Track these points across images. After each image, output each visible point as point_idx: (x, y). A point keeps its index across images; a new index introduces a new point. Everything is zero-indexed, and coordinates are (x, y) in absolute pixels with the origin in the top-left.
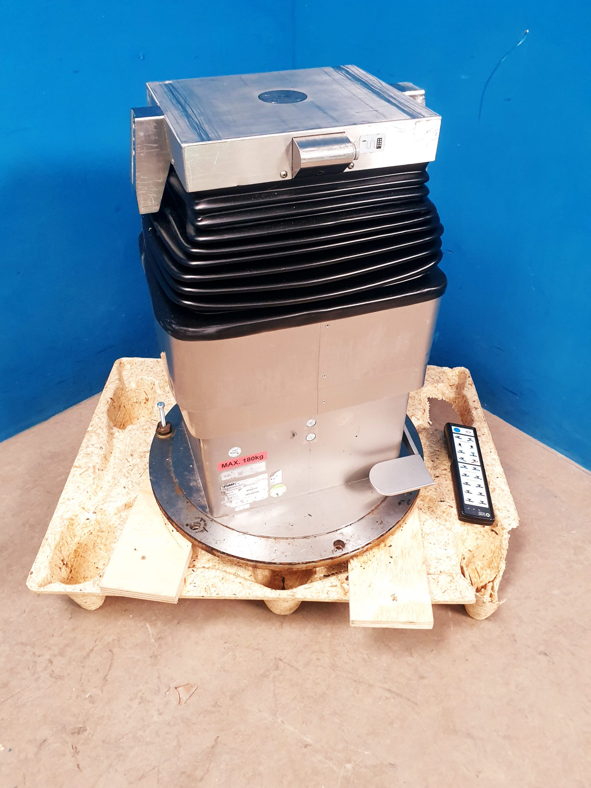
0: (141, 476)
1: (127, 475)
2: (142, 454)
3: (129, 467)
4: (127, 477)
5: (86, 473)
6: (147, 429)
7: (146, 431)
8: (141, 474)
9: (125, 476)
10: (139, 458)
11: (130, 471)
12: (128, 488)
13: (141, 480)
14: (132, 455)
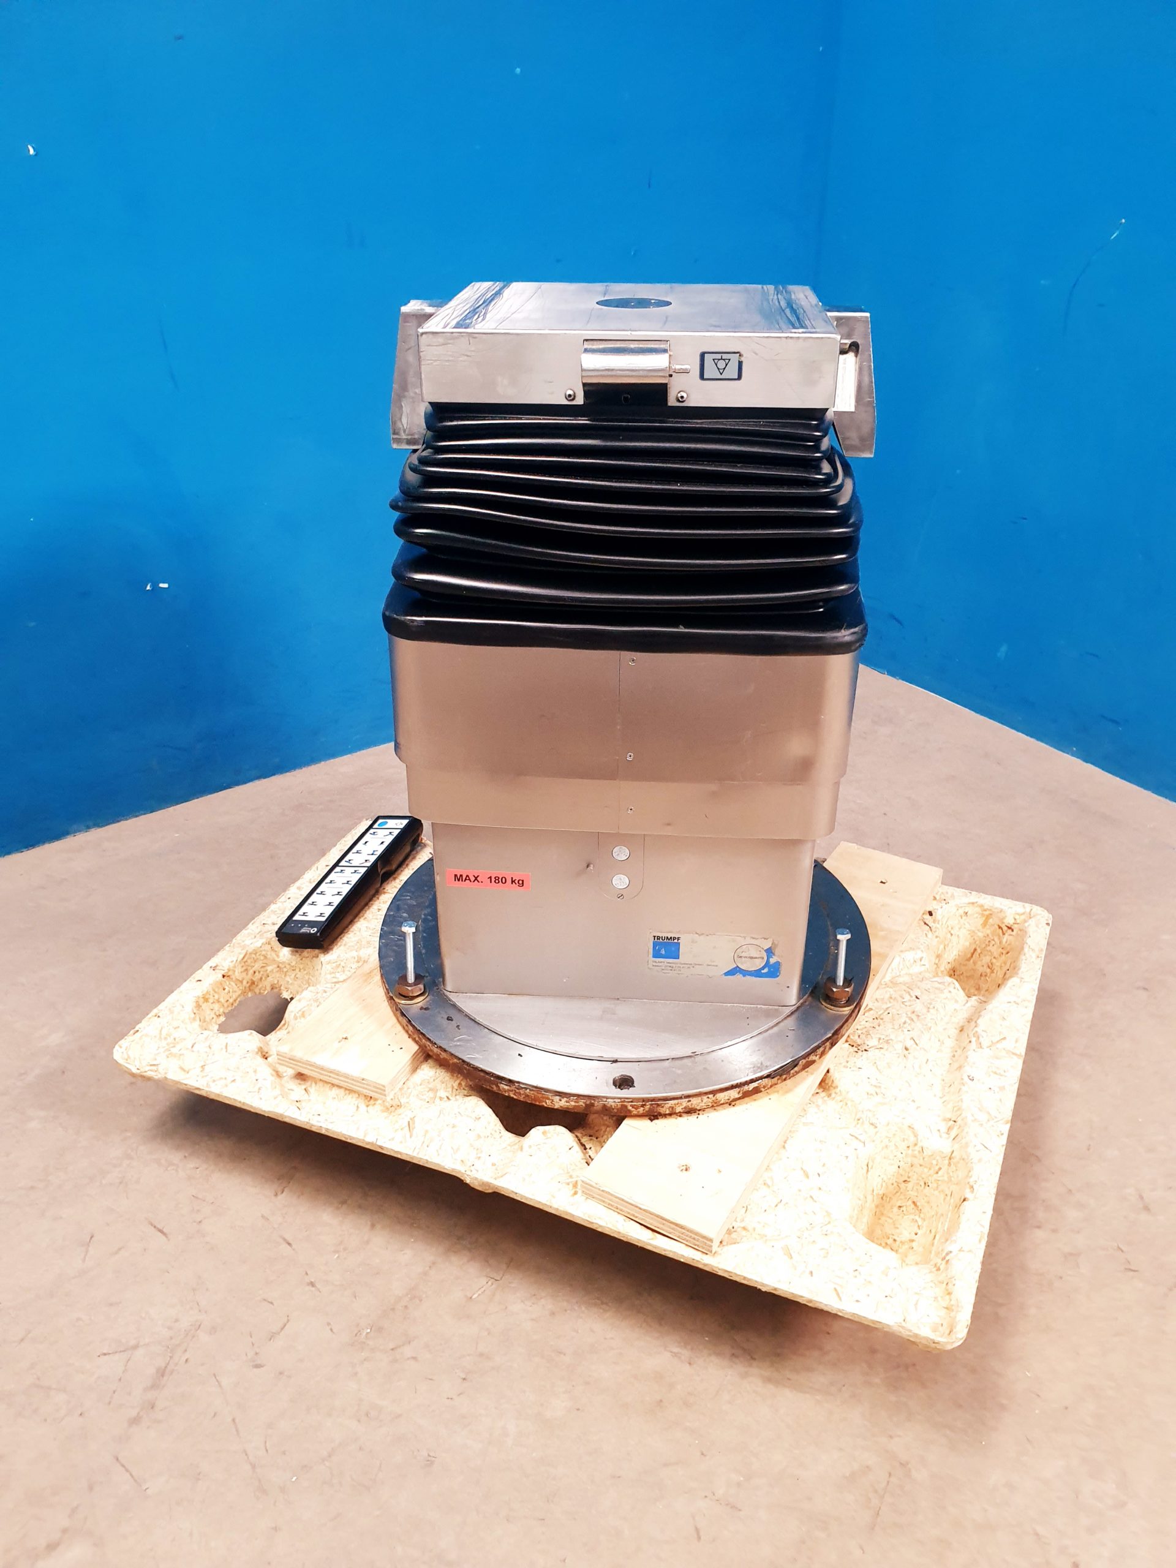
0: (887, 1008)
1: (914, 1017)
2: (885, 1046)
3: (910, 1029)
4: (913, 1012)
5: (995, 1040)
6: (874, 1094)
7: (878, 1090)
8: (887, 1013)
9: (918, 1016)
10: (891, 1040)
11: (909, 1021)
12: (911, 997)
13: (888, 1002)
14: (906, 1049)
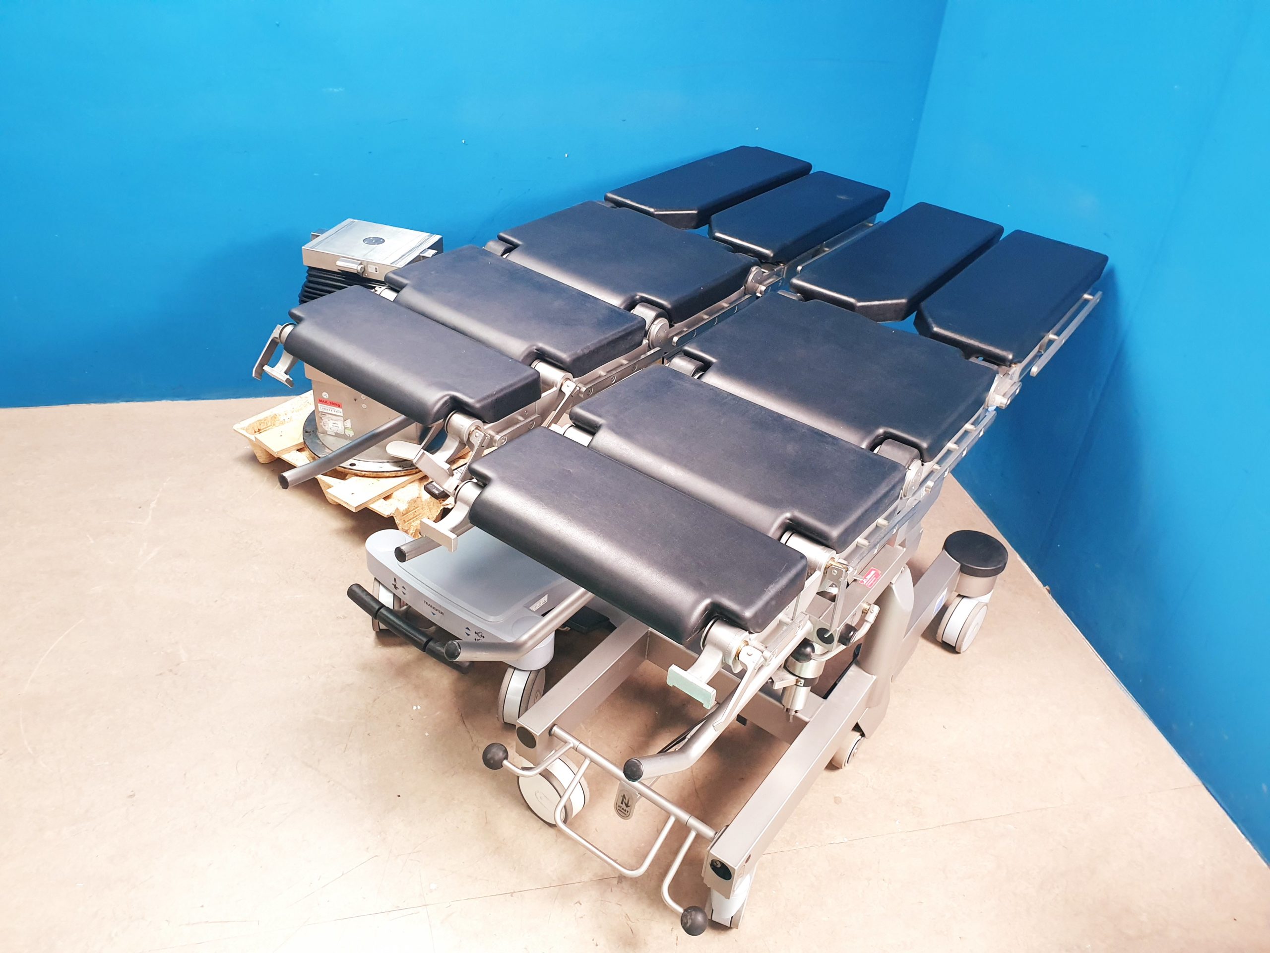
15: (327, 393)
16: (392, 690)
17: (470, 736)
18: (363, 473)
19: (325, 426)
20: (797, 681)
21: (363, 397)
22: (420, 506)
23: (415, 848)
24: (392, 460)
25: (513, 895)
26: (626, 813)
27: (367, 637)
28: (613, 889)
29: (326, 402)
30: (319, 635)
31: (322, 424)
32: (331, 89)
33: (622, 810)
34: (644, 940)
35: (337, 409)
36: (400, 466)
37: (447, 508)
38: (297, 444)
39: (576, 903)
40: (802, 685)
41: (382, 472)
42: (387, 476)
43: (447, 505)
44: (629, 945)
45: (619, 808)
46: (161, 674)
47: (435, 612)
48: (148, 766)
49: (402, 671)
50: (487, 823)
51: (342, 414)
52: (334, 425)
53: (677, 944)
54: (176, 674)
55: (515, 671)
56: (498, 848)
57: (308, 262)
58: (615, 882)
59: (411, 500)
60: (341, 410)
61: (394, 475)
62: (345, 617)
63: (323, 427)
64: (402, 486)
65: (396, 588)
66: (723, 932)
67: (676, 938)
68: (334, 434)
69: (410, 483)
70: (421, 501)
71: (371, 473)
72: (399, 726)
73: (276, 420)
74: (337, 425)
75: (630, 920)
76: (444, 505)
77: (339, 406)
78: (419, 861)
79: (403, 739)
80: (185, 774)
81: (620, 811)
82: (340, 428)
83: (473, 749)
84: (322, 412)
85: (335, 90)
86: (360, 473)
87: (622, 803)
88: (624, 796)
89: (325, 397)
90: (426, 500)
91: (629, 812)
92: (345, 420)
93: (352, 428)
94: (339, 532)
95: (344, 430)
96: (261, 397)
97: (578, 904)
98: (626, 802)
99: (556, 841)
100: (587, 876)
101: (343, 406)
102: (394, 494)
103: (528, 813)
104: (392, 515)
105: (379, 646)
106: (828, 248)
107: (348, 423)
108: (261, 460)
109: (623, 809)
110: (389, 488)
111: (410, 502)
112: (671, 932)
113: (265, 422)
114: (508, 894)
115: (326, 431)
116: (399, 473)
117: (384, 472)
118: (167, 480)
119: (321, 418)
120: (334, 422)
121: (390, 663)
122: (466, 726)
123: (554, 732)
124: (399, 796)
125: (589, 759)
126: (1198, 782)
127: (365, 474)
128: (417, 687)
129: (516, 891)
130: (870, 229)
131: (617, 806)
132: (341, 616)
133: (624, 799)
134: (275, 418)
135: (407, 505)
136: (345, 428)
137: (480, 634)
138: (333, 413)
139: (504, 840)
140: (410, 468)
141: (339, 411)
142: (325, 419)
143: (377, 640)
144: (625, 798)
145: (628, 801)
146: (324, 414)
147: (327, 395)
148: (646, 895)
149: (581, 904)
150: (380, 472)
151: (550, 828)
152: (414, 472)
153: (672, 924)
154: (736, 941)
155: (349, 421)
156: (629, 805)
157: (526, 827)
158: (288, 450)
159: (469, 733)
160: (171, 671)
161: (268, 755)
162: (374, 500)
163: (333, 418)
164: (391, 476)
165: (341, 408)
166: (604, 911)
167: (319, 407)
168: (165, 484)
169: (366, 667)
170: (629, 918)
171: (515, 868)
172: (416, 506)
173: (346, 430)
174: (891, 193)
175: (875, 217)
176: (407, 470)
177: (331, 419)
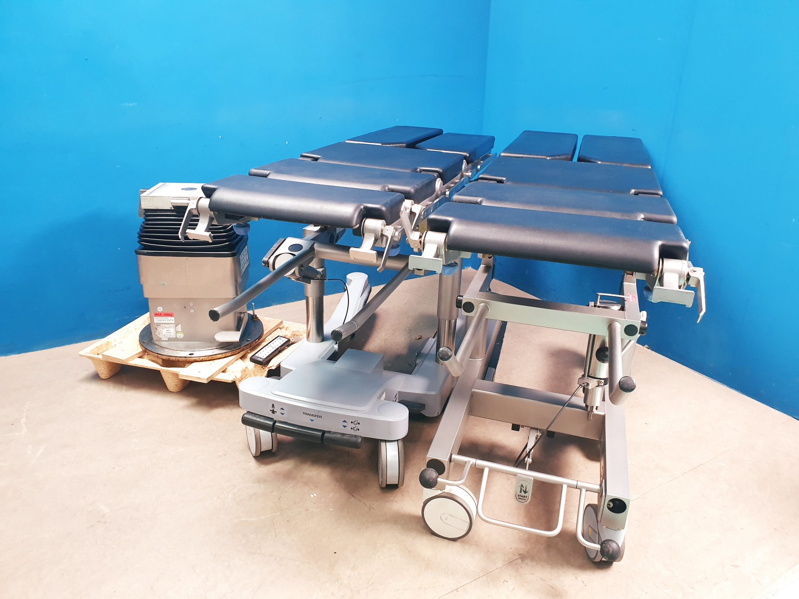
15: (161, 307)
16: (288, 489)
17: (363, 502)
18: (201, 358)
19: (160, 334)
20: (599, 382)
21: (191, 304)
22: (248, 374)
23: (368, 584)
24: (219, 346)
25: (458, 590)
26: (525, 498)
27: (249, 462)
28: (521, 566)
29: (161, 314)
30: (211, 469)
31: (157, 333)
32: (127, 104)
33: (522, 498)
34: (564, 590)
35: (170, 318)
36: (227, 349)
37: (272, 369)
38: (137, 353)
39: (504, 582)
40: (603, 384)
41: (215, 355)
42: (219, 357)
43: (271, 367)
44: (556, 596)
45: (519, 497)
46: (91, 526)
47: (312, 418)
48: (115, 592)
49: (288, 476)
50: (409, 552)
51: (173, 322)
52: (167, 332)
53: (585, 585)
54: (105, 523)
55: (387, 443)
56: (427, 565)
57: (146, 205)
58: (520, 561)
59: (243, 370)
60: (173, 318)
61: (224, 356)
62: (225, 455)
63: (158, 335)
64: (231, 363)
65: (273, 412)
66: (608, 569)
67: (582, 582)
68: (167, 339)
69: (236, 361)
70: (249, 371)
71: (207, 357)
72: (307, 510)
73: (109, 346)
74: (170, 332)
75: (546, 581)
76: (269, 368)
77: (171, 315)
78: (377, 590)
79: (316, 517)
80: (152, 588)
81: (520, 498)
82: (173, 333)
83: (370, 509)
84: (157, 323)
85: (130, 105)
86: (199, 359)
87: (521, 492)
88: (522, 486)
89: (160, 311)
90: (251, 369)
91: (527, 497)
92: (177, 326)
93: (182, 331)
94: (188, 407)
95: (176, 334)
96: (80, 342)
97: (505, 582)
98: (524, 490)
99: (464, 548)
100: (500, 564)
101: (174, 315)
102: (227, 368)
103: (434, 538)
104: (234, 380)
105: (262, 466)
106: (482, 161)
107: (179, 328)
108: (103, 376)
109: (522, 496)
110: (225, 364)
111: (242, 372)
112: (576, 579)
113: (101, 348)
114: (454, 591)
115: (161, 338)
116: (228, 355)
117: (216, 355)
118: (28, 403)
119: (157, 328)
120: (167, 329)
121: (276, 474)
122: (356, 498)
123: (454, 458)
124: (335, 553)
125: (488, 468)
126: (791, 418)
127: (203, 359)
128: (306, 483)
129: (458, 587)
130: (491, 157)
131: (517, 495)
132: (222, 455)
133: (522, 488)
134: (108, 344)
135: (241, 373)
136: (177, 332)
137: (356, 423)
138: (166, 322)
139: (428, 558)
140: (234, 349)
141: (171, 320)
142: (159, 329)
143: (258, 463)
144: (523, 486)
145: (526, 488)
146: (159, 325)
147: (162, 309)
148: (545, 563)
149: (507, 582)
150: (214, 355)
151: (455, 542)
152: (238, 352)
153: (573, 574)
154: (619, 572)
155: (180, 326)
156: (527, 491)
157: (439, 546)
158: (132, 358)
159: (361, 501)
160: (99, 522)
161: (215, 555)
162: (217, 373)
163: (166, 327)
164: (222, 357)
165: (173, 317)
166: (525, 581)
167: (155, 319)
168: (26, 406)
169: (260, 481)
170: (544, 580)
171: (448, 573)
172: (246, 374)
173: (177, 334)
174: (495, 137)
175: (491, 151)
176: (233, 351)
177: (165, 328)
